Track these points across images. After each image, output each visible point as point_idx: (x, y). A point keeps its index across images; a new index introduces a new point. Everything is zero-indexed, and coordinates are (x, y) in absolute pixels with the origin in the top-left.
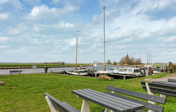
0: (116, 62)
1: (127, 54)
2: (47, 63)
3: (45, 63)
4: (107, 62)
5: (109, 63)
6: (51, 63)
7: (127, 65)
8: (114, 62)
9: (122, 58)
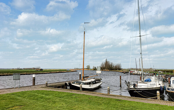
0: (95, 68)
1: (106, 60)
2: (20, 68)
3: (18, 69)
4: (86, 68)
5: (88, 68)
6: (25, 69)
7: (108, 70)
8: (94, 67)
9: (102, 64)
